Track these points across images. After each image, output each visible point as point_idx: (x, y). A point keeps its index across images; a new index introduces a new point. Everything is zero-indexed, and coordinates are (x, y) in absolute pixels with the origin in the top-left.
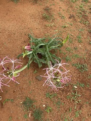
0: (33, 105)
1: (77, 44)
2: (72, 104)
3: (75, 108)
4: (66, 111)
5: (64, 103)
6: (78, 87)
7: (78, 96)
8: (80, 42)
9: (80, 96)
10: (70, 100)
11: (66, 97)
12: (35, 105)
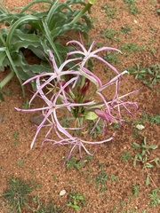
0: (31, 198)
1: (127, 18)
2: (138, 174)
3: (148, 182)
4: (125, 194)
5: (117, 174)
6: (147, 126)
7: (150, 150)
8: (134, 13)
9: (155, 147)
10: (131, 163)
11: (118, 158)
12: (37, 194)
